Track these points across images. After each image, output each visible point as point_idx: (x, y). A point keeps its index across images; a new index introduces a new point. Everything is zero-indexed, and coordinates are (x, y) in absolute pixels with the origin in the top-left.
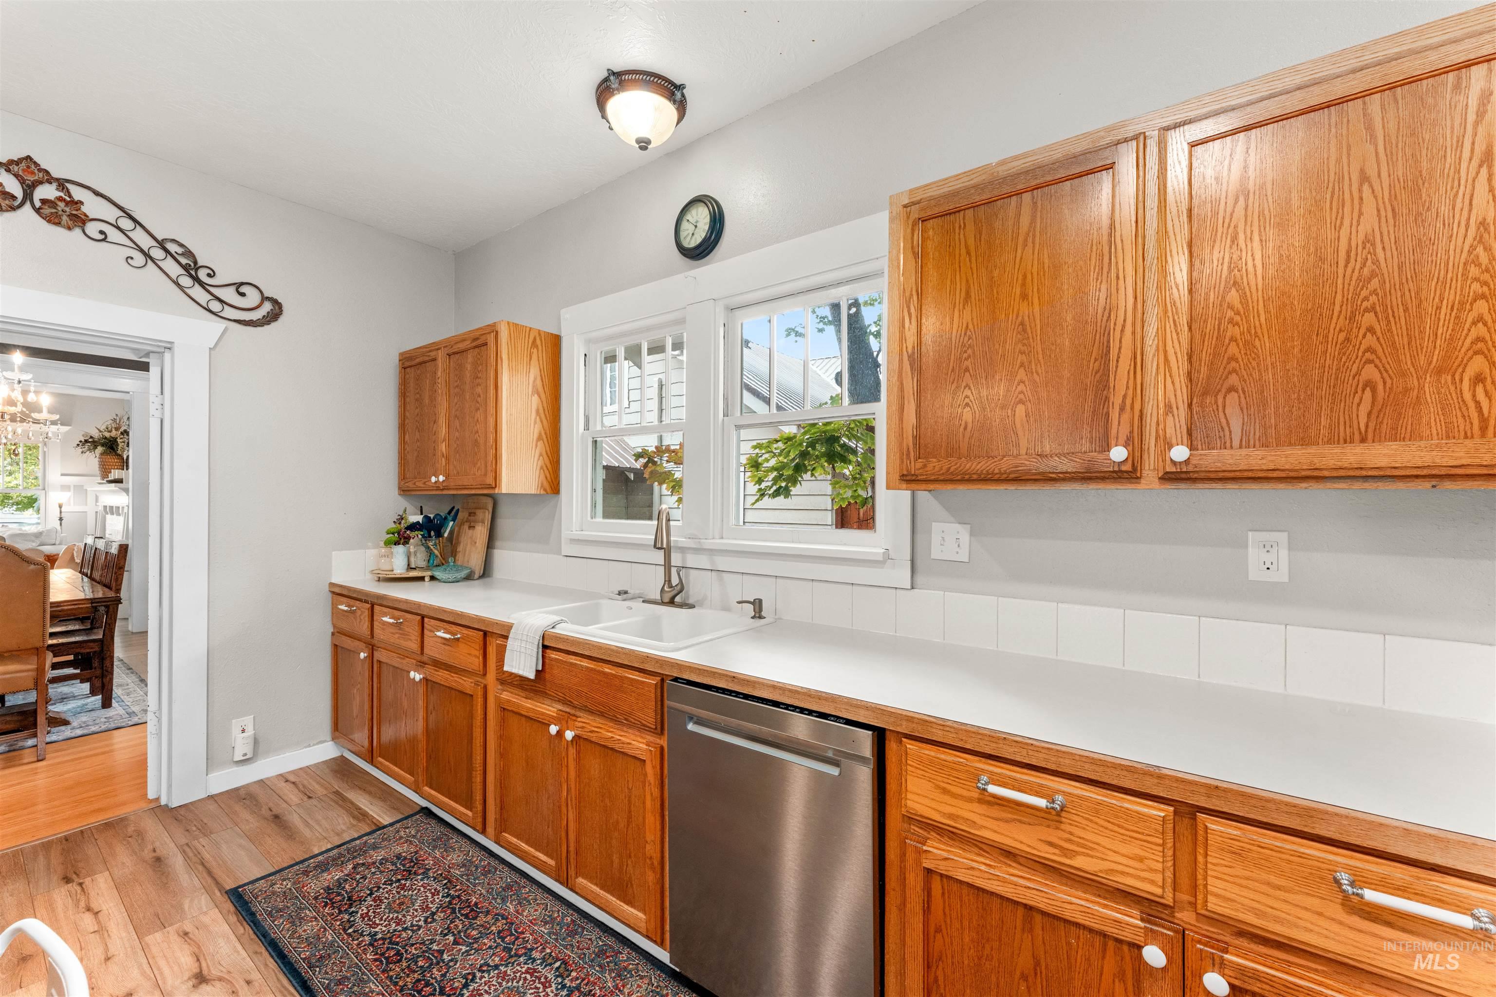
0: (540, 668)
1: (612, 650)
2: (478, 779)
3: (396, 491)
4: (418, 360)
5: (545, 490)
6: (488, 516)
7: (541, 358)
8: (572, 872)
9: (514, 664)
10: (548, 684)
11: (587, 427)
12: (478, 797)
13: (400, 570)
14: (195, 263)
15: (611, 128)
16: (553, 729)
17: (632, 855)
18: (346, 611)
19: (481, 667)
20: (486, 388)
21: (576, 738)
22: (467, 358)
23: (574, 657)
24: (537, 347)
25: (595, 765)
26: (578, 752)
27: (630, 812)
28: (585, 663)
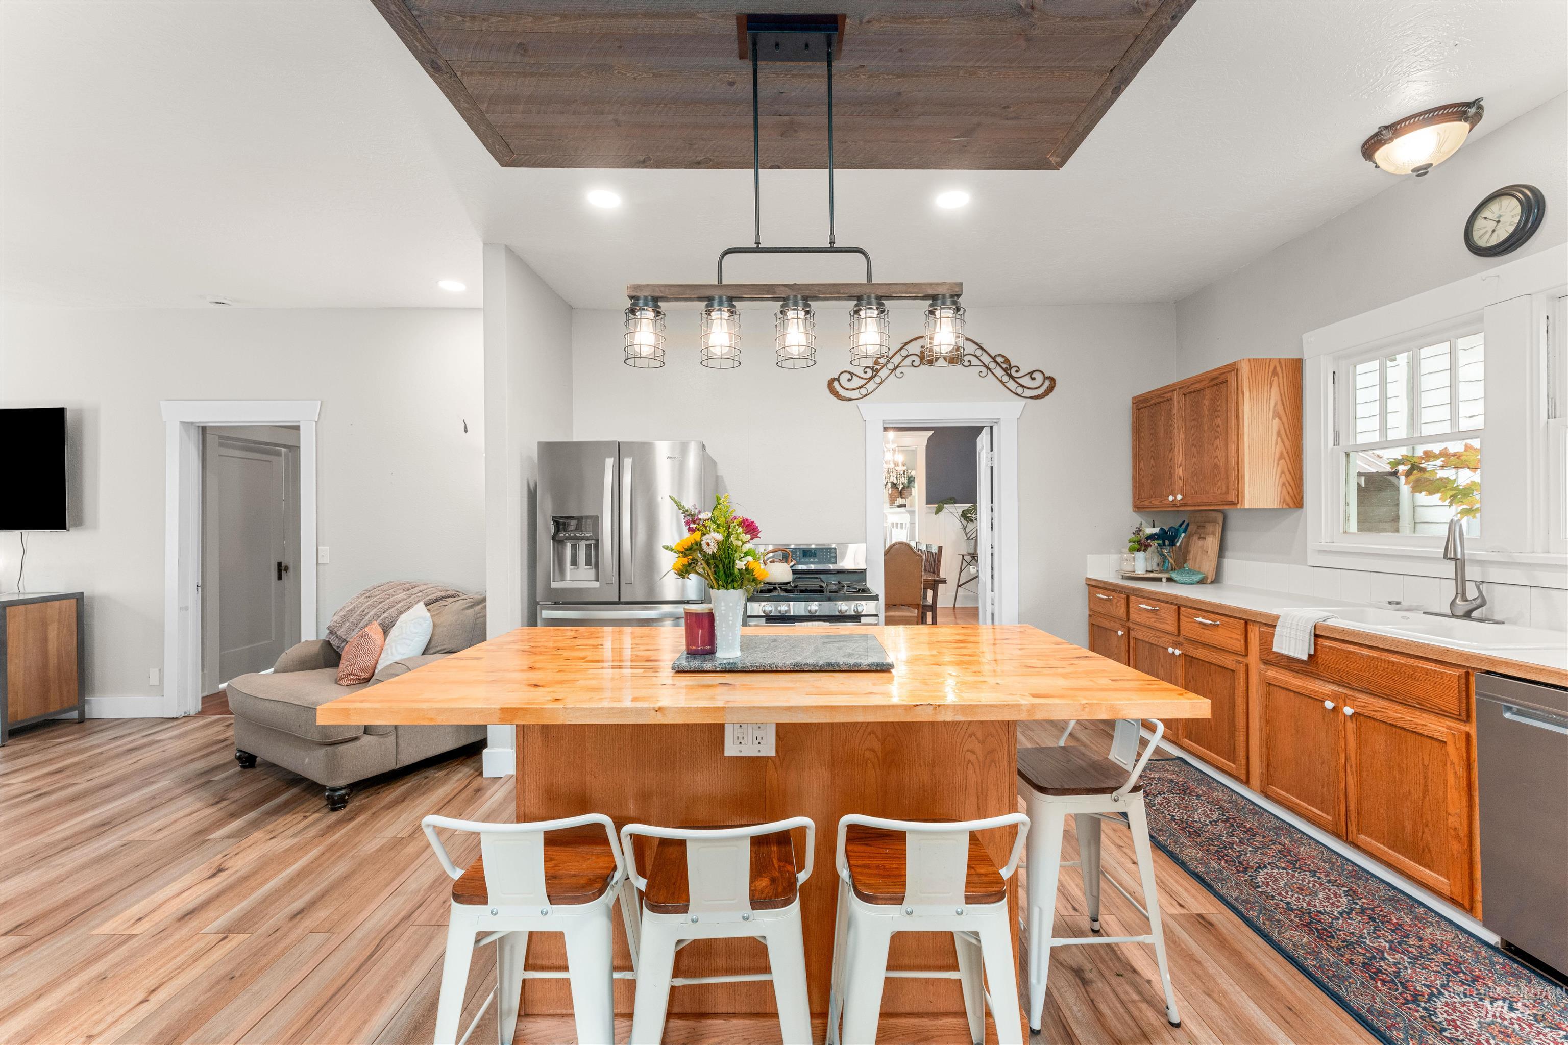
0: (1312, 653)
1: (1401, 643)
2: (1241, 738)
3: (1130, 508)
4: (1152, 402)
5: (1288, 504)
6: (1219, 529)
7: (1281, 385)
8: (1353, 828)
9: (1284, 646)
10: (1321, 668)
11: (1337, 442)
12: (1241, 753)
13: (1140, 571)
14: (1010, 365)
15: (1377, 167)
16: (1329, 705)
17: (1430, 825)
18: (1105, 600)
19: (1243, 649)
20: (1227, 421)
21: (1356, 715)
22: (1204, 395)
23: (1352, 646)
24: (1277, 375)
25: (1379, 742)
26: (1358, 728)
27: (1426, 786)
28: (1366, 652)
